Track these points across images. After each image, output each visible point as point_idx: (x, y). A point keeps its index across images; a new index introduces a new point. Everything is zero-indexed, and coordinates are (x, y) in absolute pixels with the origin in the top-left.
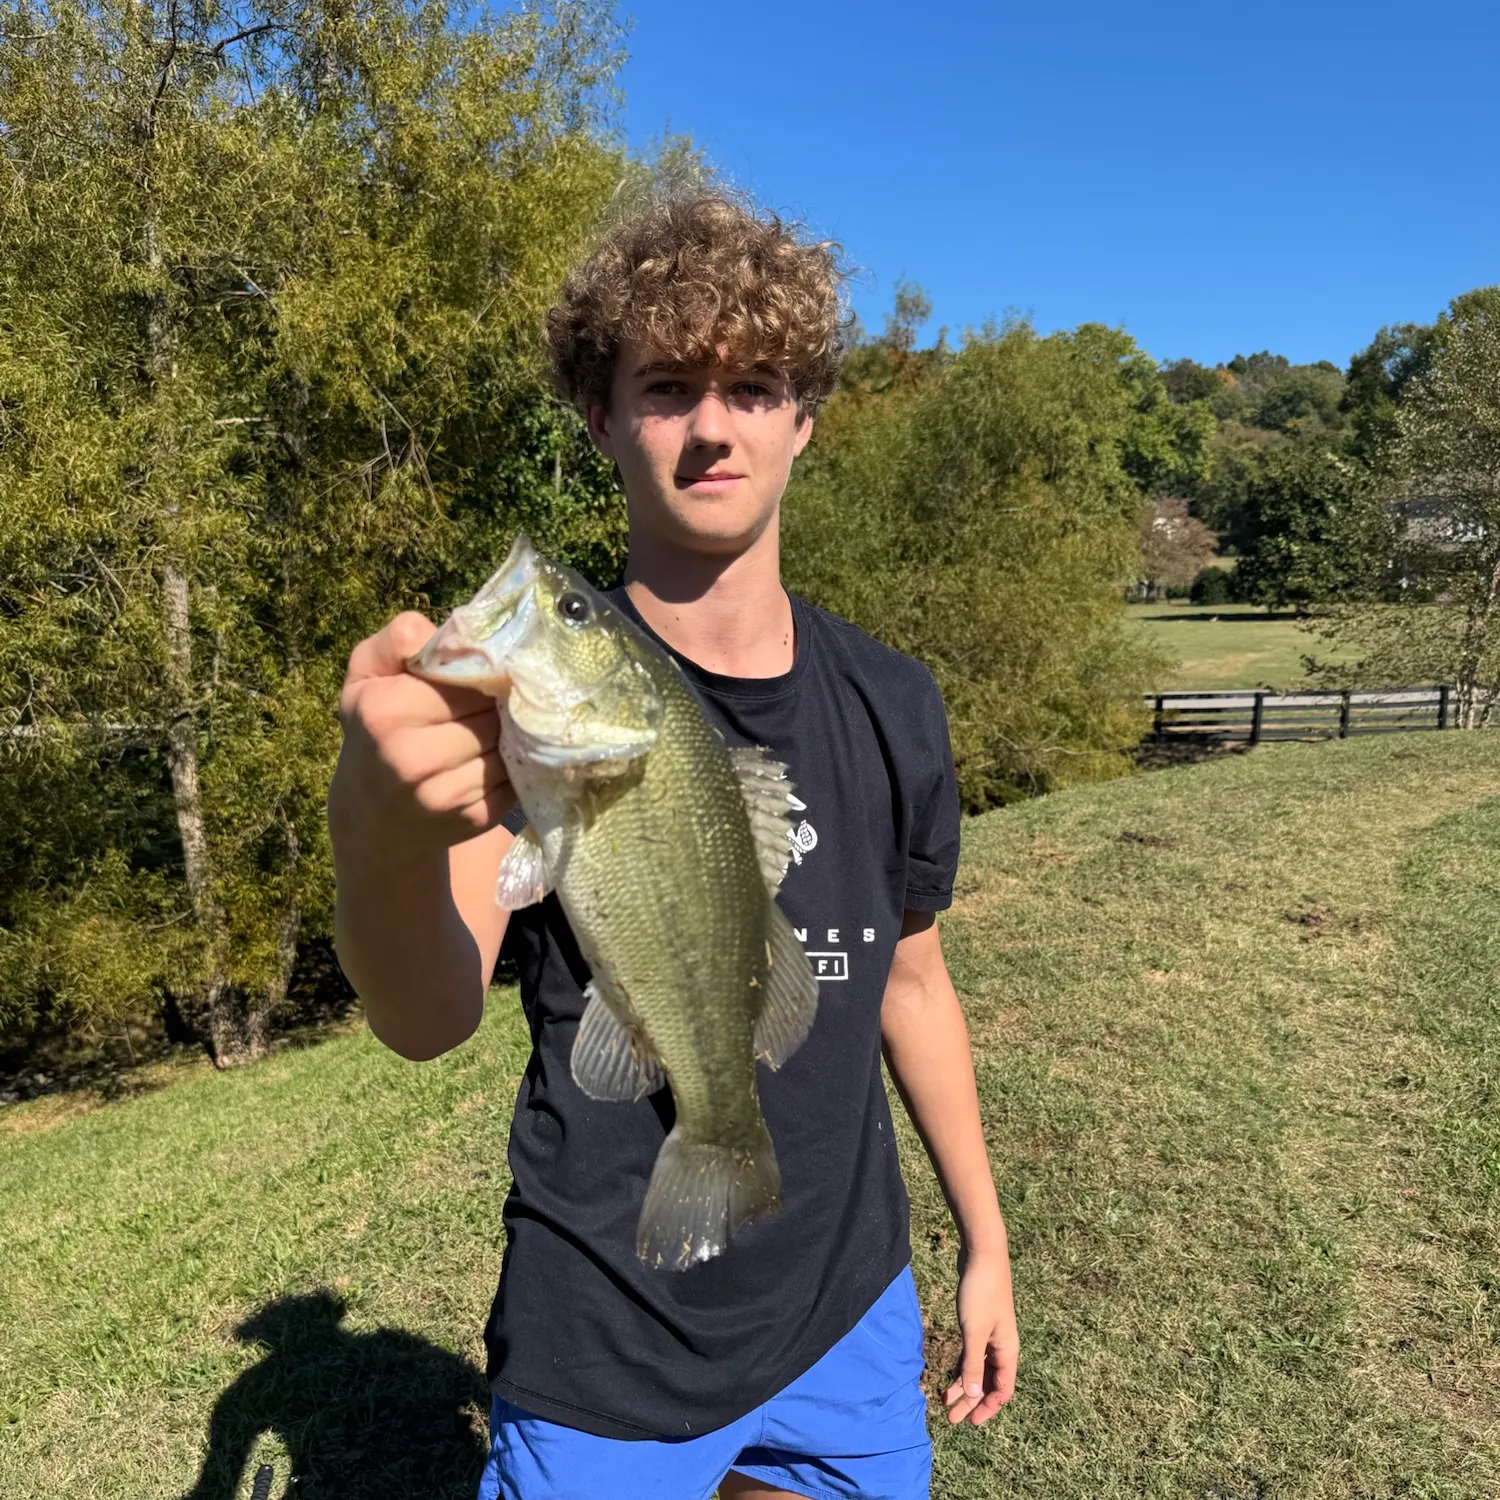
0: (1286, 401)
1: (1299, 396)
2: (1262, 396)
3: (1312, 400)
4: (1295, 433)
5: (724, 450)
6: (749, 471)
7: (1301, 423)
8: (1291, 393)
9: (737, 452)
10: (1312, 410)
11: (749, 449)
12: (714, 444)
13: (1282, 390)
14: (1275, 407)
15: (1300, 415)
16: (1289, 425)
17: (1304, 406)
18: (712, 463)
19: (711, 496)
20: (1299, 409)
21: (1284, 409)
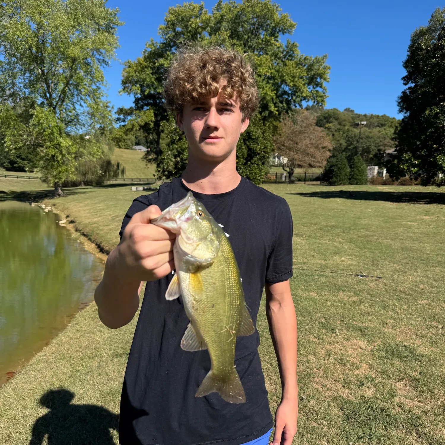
0: (325, 118)
1: (330, 116)
2: (317, 117)
3: (334, 118)
4: (329, 129)
5: (216, 129)
6: (224, 136)
7: (331, 125)
8: (327, 115)
9: (221, 130)
10: (334, 121)
11: (225, 129)
12: (213, 127)
13: (324, 114)
14: (321, 120)
15: (330, 123)
16: (327, 126)
17: (331, 119)
18: (212, 132)
19: (211, 144)
20: (330, 121)
21: (325, 121)
